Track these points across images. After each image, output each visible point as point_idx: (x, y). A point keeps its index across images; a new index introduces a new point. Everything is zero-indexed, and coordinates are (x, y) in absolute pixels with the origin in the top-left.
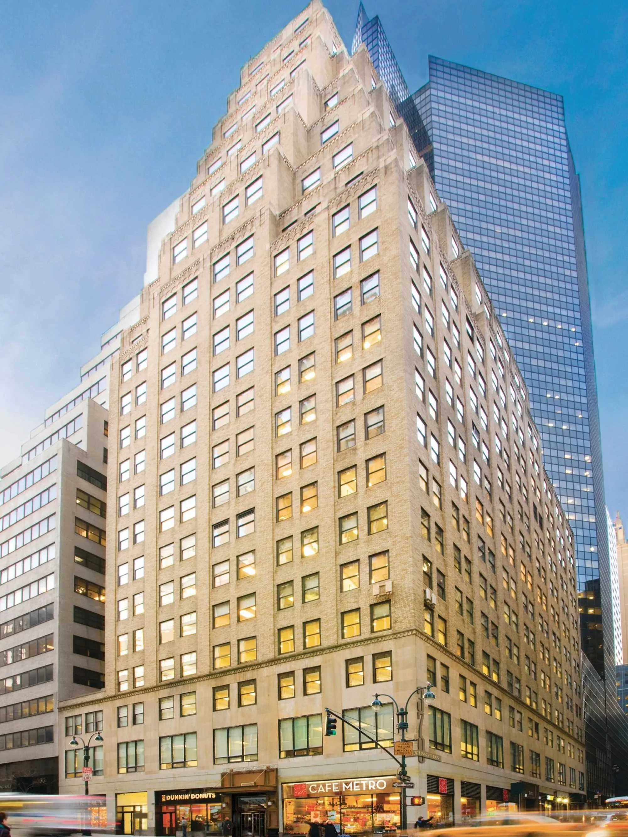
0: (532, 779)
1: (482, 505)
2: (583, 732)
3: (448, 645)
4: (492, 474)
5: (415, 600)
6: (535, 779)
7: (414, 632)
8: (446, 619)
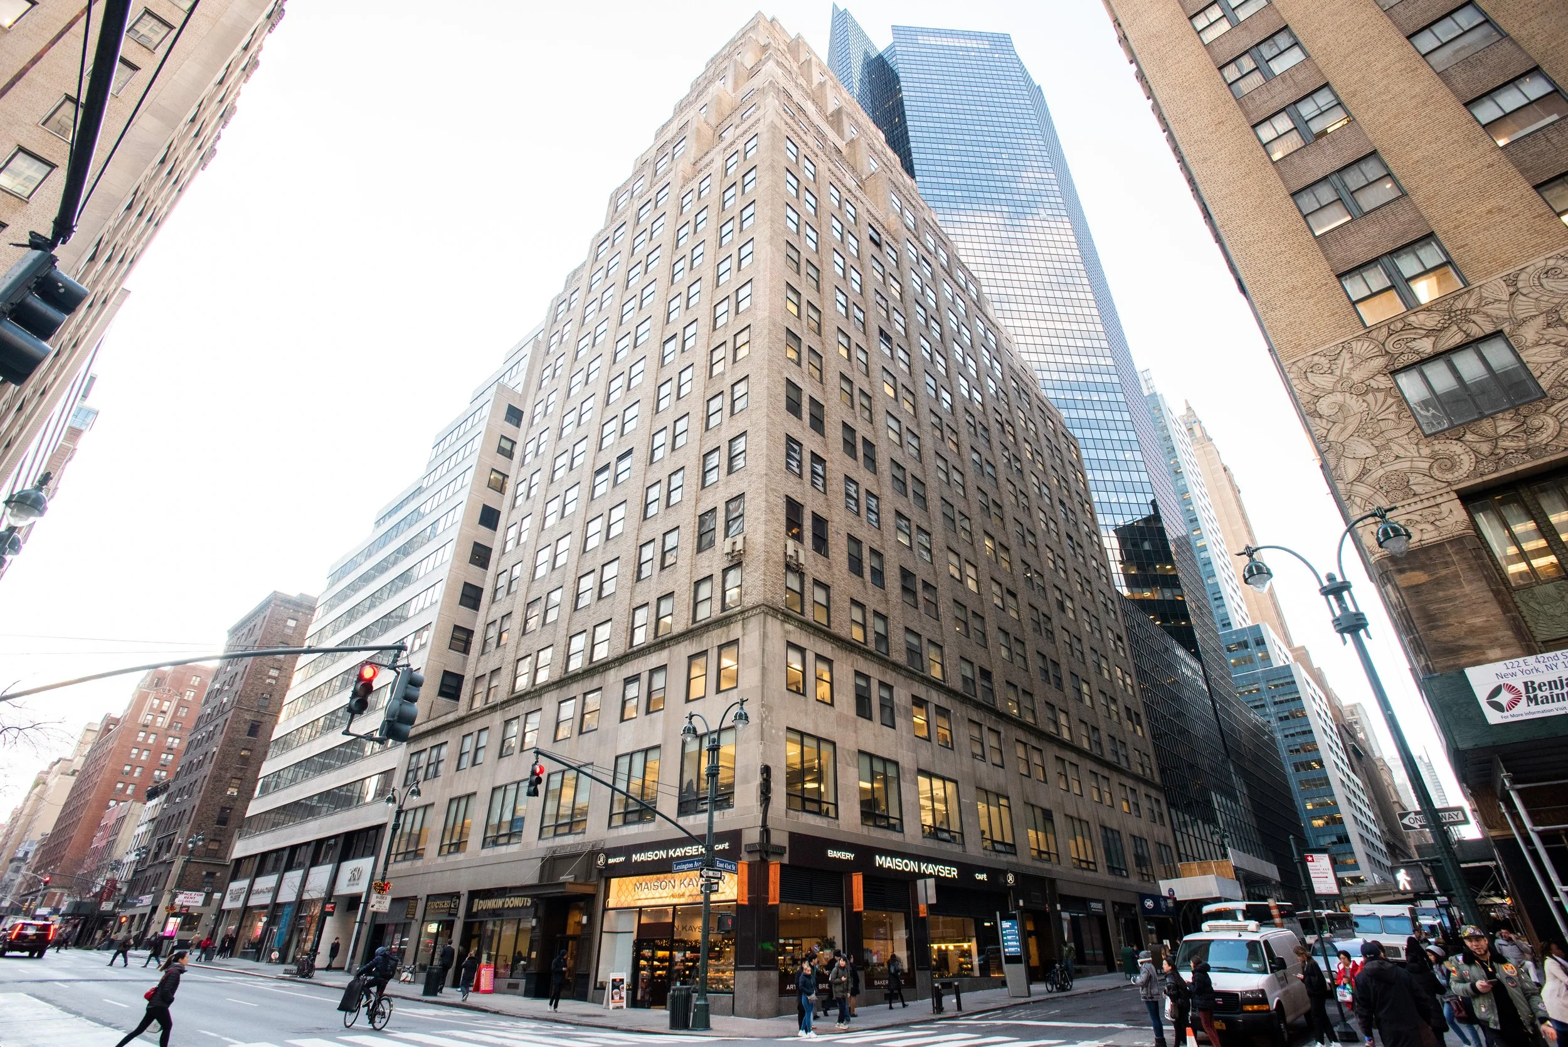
0: (1039, 864)
1: (899, 422)
2: (1153, 758)
3: (832, 625)
4: (914, 383)
5: (767, 561)
6: (1047, 866)
7: (763, 608)
8: (829, 583)
